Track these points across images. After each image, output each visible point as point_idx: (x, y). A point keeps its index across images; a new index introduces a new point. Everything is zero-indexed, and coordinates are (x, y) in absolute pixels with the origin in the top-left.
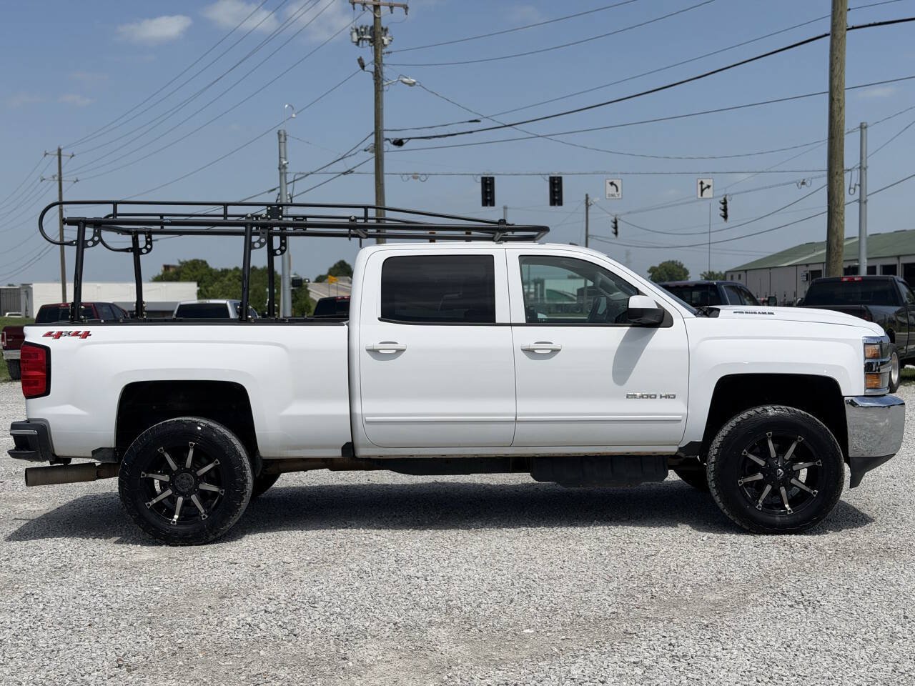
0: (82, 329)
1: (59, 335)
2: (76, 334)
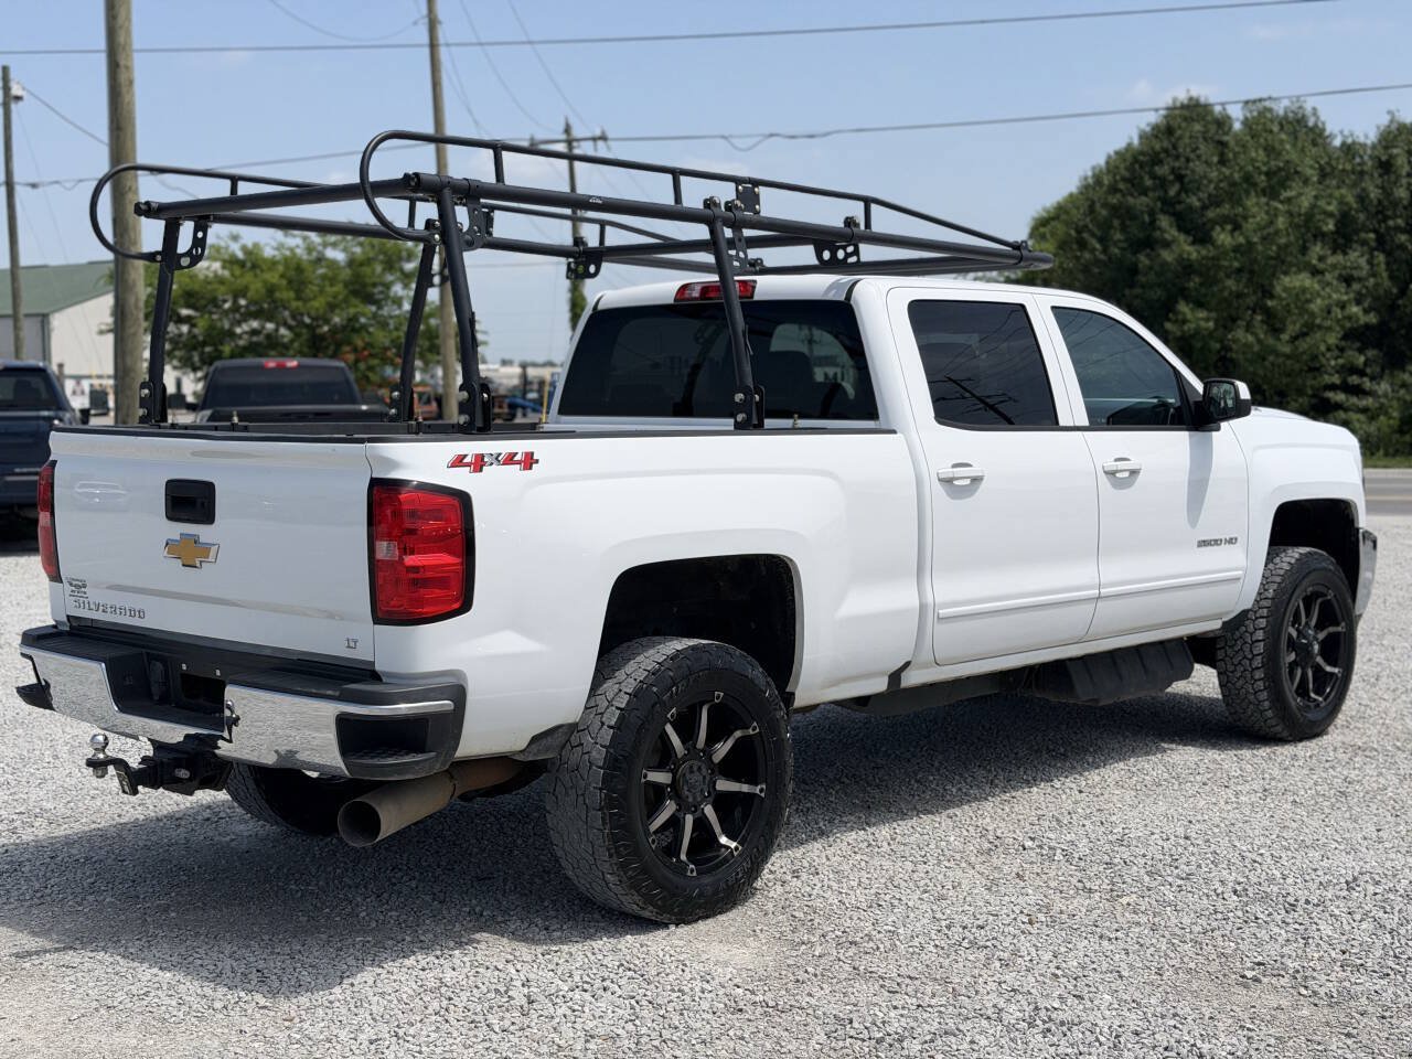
0: (520, 446)
1: (479, 464)
2: (510, 459)
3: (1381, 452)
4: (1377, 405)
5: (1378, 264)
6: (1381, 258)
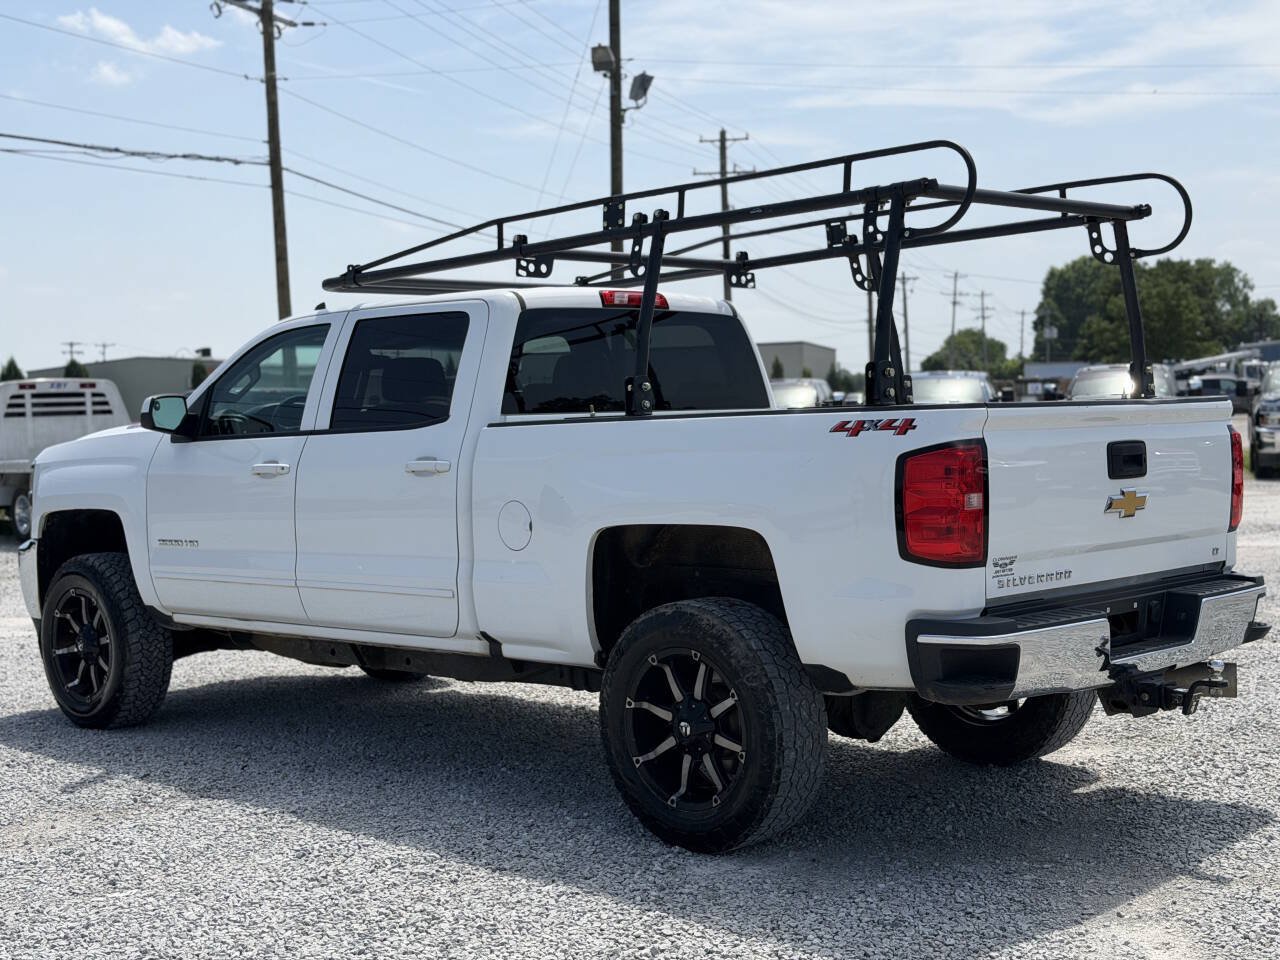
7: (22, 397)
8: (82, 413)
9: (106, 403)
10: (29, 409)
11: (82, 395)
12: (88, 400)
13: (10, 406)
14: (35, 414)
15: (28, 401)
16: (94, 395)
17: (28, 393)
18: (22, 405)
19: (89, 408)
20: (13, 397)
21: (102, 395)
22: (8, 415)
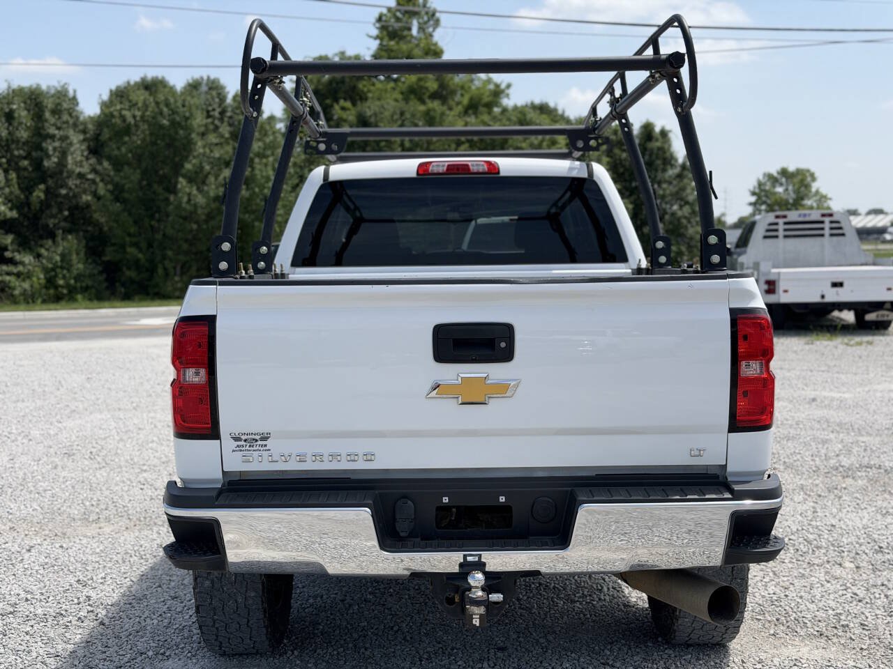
3: (39, 301)
4: (26, 271)
5: (12, 180)
6: (13, 175)
7: (777, 224)
8: (822, 235)
9: (840, 228)
10: (781, 233)
11: (822, 222)
12: (827, 226)
13: (768, 231)
14: (786, 237)
15: (781, 227)
16: (831, 222)
17: (781, 221)
18: (776, 230)
19: (827, 232)
20: (771, 224)
21: (838, 222)
22: (765, 237)
